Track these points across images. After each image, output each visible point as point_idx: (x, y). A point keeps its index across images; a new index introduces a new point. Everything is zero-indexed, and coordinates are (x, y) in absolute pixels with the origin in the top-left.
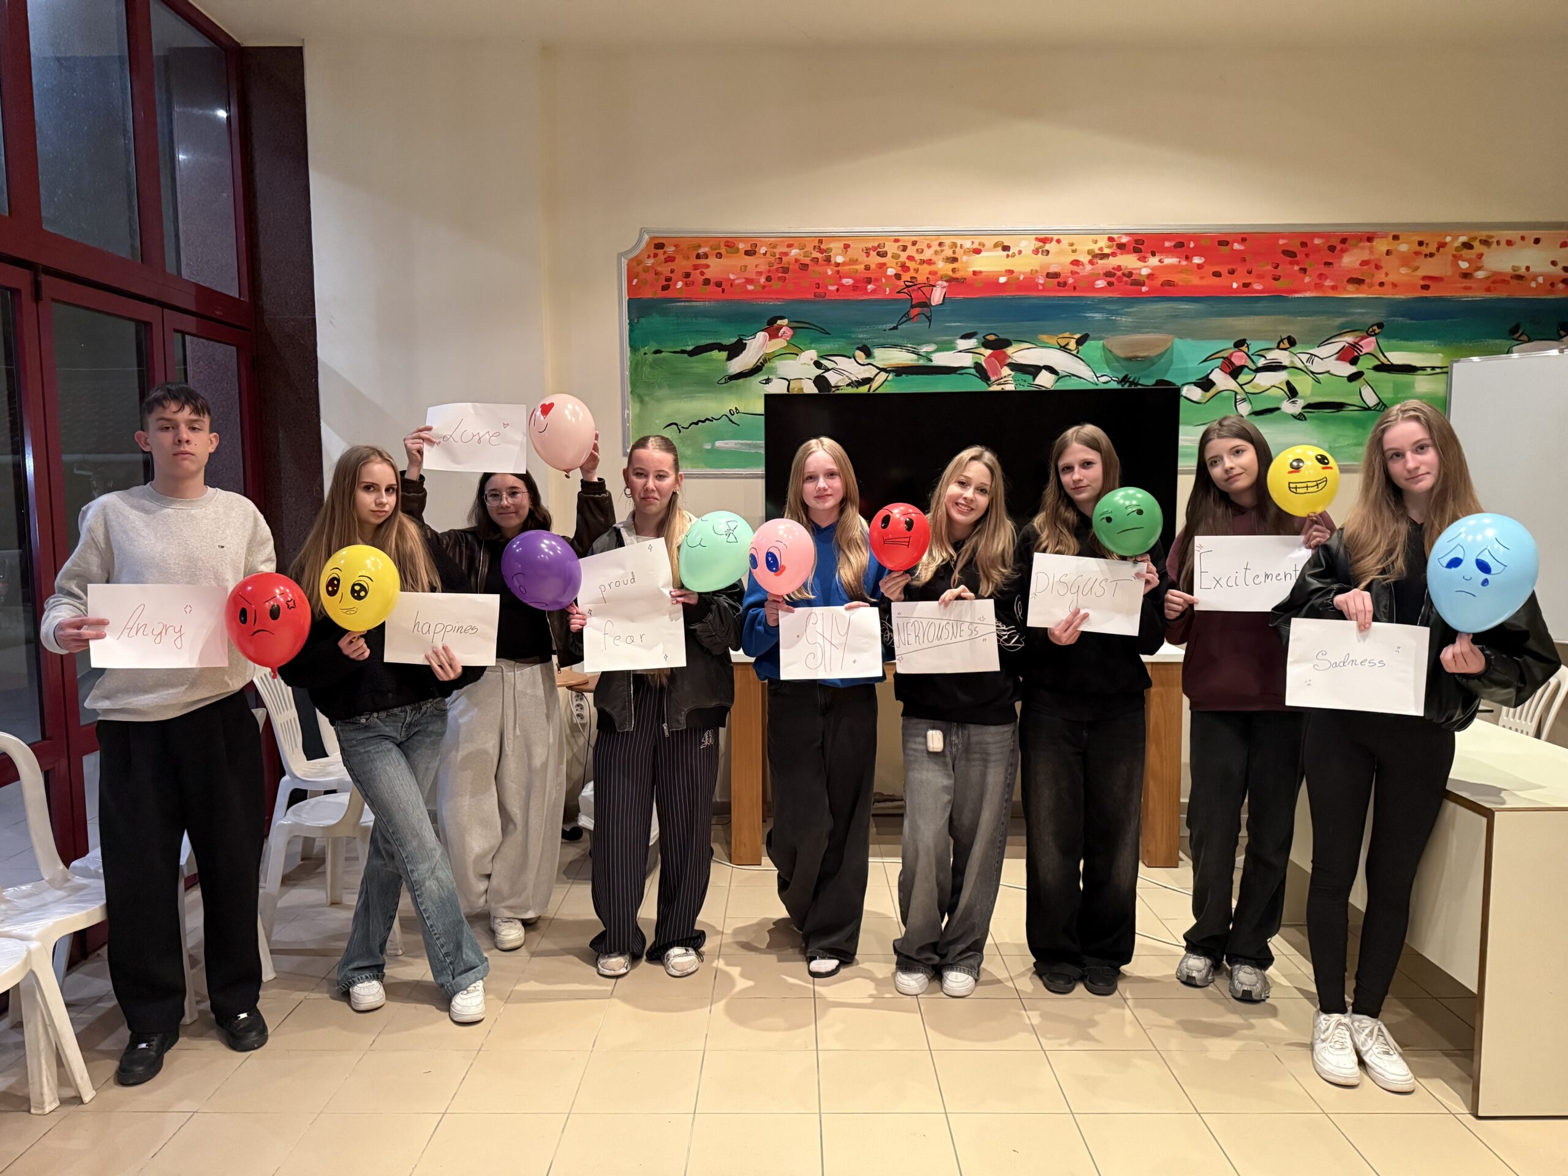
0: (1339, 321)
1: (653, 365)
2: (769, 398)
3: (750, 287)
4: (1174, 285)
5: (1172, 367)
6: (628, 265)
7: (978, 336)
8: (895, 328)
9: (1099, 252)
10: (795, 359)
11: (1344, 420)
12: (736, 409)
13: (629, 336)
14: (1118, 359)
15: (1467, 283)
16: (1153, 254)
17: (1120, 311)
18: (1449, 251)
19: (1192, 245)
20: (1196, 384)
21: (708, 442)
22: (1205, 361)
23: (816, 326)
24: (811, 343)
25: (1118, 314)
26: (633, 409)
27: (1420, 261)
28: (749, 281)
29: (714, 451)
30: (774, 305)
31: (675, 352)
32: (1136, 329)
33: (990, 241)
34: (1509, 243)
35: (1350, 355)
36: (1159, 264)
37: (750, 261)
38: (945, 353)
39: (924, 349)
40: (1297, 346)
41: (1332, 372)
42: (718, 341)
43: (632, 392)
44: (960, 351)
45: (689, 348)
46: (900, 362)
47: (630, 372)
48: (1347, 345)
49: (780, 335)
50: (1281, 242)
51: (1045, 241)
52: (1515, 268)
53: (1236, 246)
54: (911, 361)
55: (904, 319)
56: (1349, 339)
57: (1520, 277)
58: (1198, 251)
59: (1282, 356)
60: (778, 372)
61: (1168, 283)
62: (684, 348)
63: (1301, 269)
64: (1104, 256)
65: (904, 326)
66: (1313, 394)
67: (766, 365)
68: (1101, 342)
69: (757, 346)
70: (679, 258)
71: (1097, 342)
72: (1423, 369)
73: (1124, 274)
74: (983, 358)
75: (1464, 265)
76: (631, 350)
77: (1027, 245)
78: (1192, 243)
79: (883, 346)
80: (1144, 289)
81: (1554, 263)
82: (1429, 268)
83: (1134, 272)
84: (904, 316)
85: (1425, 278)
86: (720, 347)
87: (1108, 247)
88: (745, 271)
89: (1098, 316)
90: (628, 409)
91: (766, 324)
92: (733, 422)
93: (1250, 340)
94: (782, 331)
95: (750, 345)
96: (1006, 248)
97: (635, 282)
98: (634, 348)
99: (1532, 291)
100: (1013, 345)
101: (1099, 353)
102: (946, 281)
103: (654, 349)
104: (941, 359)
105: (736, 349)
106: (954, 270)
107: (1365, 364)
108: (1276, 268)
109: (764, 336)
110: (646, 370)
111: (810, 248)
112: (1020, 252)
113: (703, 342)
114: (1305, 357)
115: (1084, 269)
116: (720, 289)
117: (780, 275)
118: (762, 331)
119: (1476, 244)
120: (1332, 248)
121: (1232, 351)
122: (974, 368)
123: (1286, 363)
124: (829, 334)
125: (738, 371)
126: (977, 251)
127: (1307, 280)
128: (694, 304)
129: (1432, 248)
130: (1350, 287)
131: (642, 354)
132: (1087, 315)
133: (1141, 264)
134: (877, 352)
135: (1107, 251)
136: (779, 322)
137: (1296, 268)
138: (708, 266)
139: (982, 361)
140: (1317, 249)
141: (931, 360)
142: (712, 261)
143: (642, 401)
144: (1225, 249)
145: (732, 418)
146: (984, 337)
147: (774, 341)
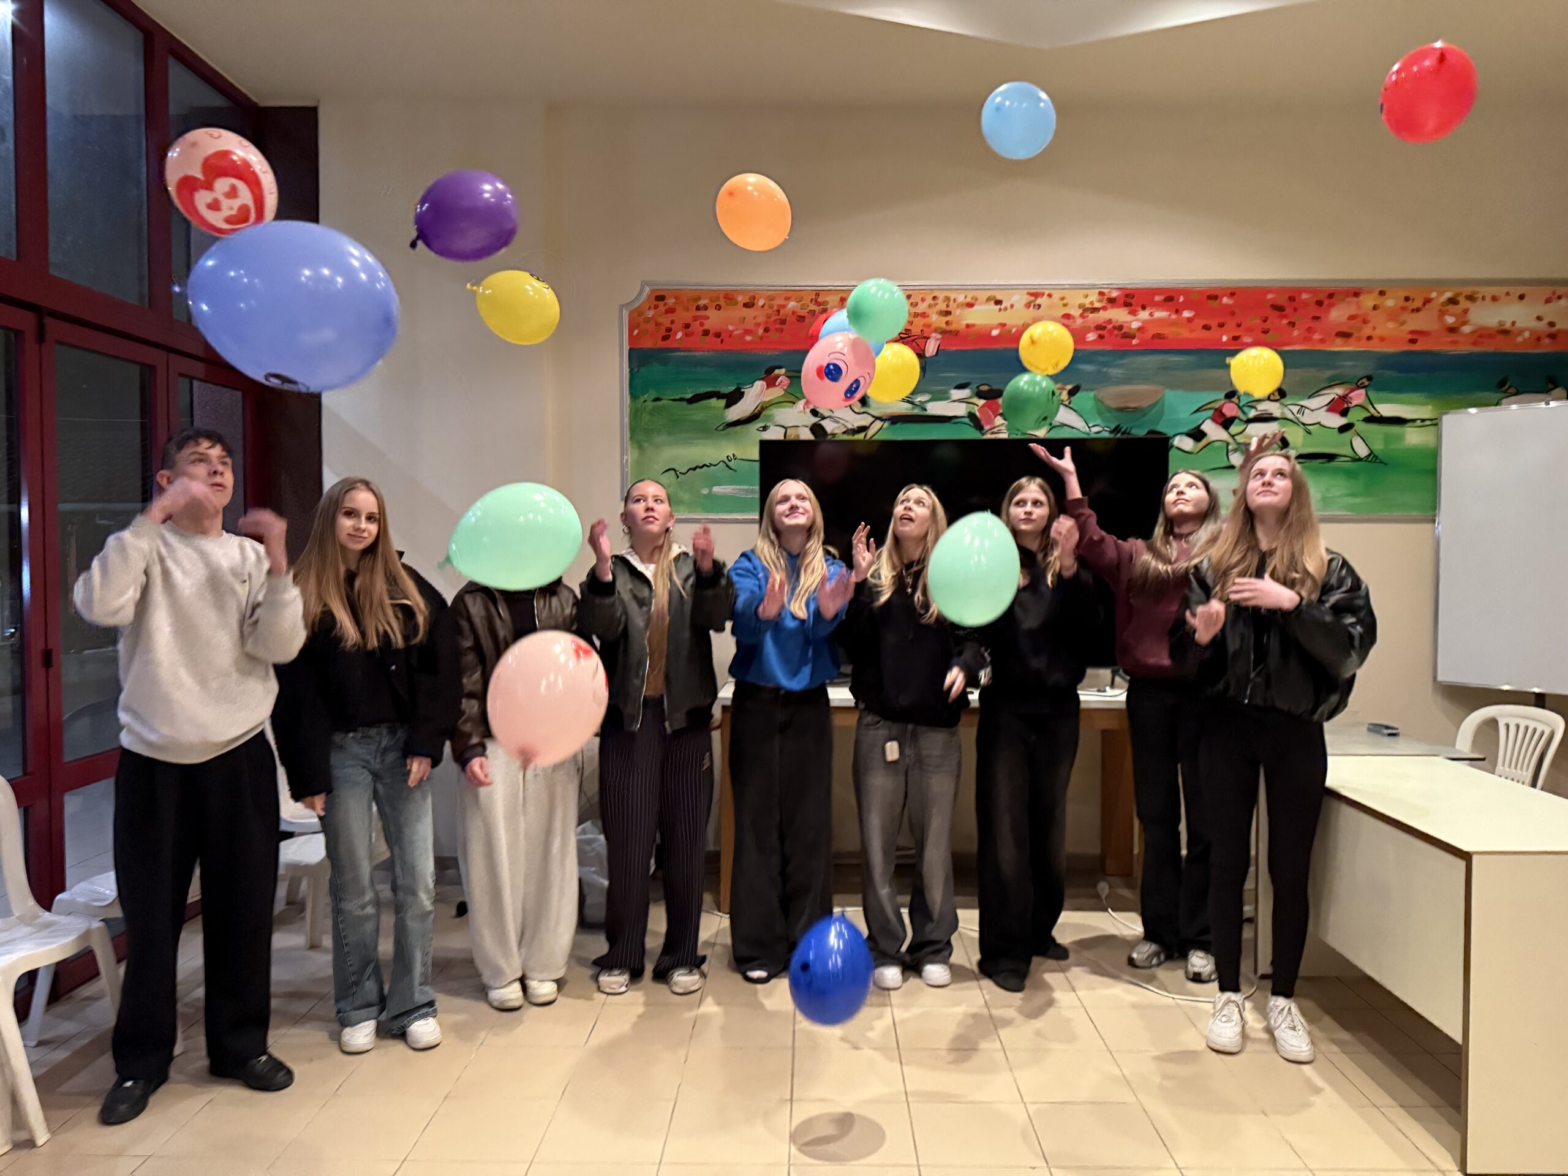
0: (1329, 373)
1: (652, 412)
2: (765, 445)
3: (748, 338)
4: (1164, 338)
5: (1164, 418)
6: (630, 315)
7: (971, 386)
9: (1090, 306)
11: (1337, 471)
12: (734, 455)
15: (1453, 337)
16: (1144, 308)
18: (1434, 307)
19: (1181, 299)
20: (1189, 435)
21: (706, 487)
22: (1197, 411)
25: (1109, 367)
27: (1406, 316)
28: (748, 332)
29: (711, 496)
30: (771, 355)
31: (674, 400)
32: (1128, 380)
33: (983, 296)
34: (1494, 299)
35: (1340, 407)
36: (1149, 317)
37: (747, 312)
38: (939, 402)
40: (1288, 397)
41: (1322, 423)
42: (717, 389)
43: (631, 438)
44: (954, 401)
45: (689, 396)
47: (630, 419)
48: (1337, 397)
49: (777, 384)
50: (1270, 296)
51: (1036, 295)
52: (1501, 323)
53: (1225, 300)
56: (1339, 391)
57: (1505, 332)
58: (1187, 305)
59: (1274, 409)
60: (775, 420)
61: (1159, 336)
62: (683, 396)
63: (1290, 323)
64: (1095, 310)
66: (1303, 446)
67: (763, 413)
69: (755, 394)
70: (679, 309)
72: (1414, 421)
73: (1114, 328)
75: (1450, 320)
77: (1019, 299)
78: (1182, 296)
80: (1134, 342)
81: (1539, 318)
82: (1416, 322)
83: (1125, 325)
85: (1412, 332)
86: (718, 395)
87: (1100, 301)
88: (744, 322)
90: (627, 455)
91: (763, 373)
92: (731, 469)
94: (779, 380)
95: (748, 393)
96: (998, 302)
97: (636, 332)
98: (634, 396)
99: (1519, 344)
102: (941, 333)
104: (935, 408)
105: (734, 398)
106: (947, 323)
107: (1355, 416)
108: (1265, 321)
109: (762, 385)
110: (646, 417)
111: (807, 301)
112: (1012, 306)
113: (703, 390)
114: (1295, 409)
115: (1075, 322)
116: (720, 339)
117: (777, 326)
118: (760, 379)
119: (1461, 299)
120: (1319, 303)
121: (1223, 402)
123: (1277, 414)
125: (735, 418)
126: (970, 305)
127: (1296, 333)
128: (693, 354)
129: (1418, 303)
130: (1339, 341)
133: (1130, 318)
135: (1097, 305)
136: (777, 371)
137: (1285, 322)
138: (707, 318)
140: (1305, 304)
141: (925, 410)
142: (712, 313)
143: (641, 447)
144: (1214, 304)
145: (730, 464)
146: (978, 387)
147: (771, 390)
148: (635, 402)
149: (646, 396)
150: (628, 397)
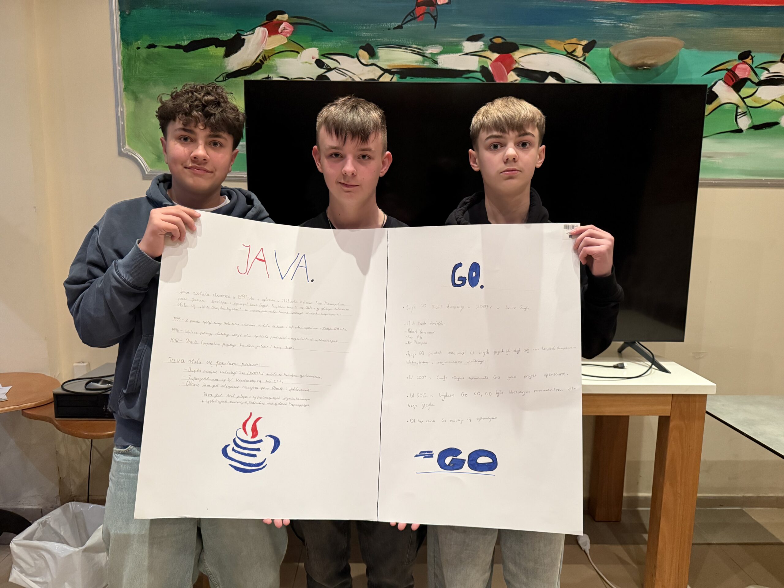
1: (148, 60)
8: (400, 27)
10: (296, 57)
13: (121, 29)
14: (623, 67)
17: (627, 18)
22: (709, 72)
23: (318, 23)
24: (313, 40)
26: (127, 106)
31: (169, 47)
38: (452, 55)
39: (430, 50)
43: (124, 88)
44: (467, 54)
45: (186, 43)
46: (404, 64)
47: (123, 67)
49: (280, 31)
54: (417, 62)
55: (409, 18)
62: (178, 43)
65: (408, 25)
67: (265, 62)
68: (608, 49)
69: (257, 42)
71: (604, 49)
74: (489, 62)
76: (123, 44)
79: (387, 46)
84: (409, 14)
86: (217, 43)
89: (605, 22)
90: (122, 106)
91: (265, 19)
93: (755, 52)
94: (282, 27)
95: (249, 40)
100: (520, 50)
101: (605, 62)
103: (148, 43)
104: (447, 61)
105: (234, 45)
109: (263, 32)
118: (261, 26)
121: (736, 63)
122: (480, 72)
124: (331, 31)
125: (236, 69)
131: (135, 48)
132: (595, 20)
134: (382, 52)
136: (279, 17)
139: (488, 64)
141: (436, 63)
143: (136, 99)
146: (491, 40)
147: (275, 37)
148: (128, 50)
149: (139, 42)
150: (121, 43)
